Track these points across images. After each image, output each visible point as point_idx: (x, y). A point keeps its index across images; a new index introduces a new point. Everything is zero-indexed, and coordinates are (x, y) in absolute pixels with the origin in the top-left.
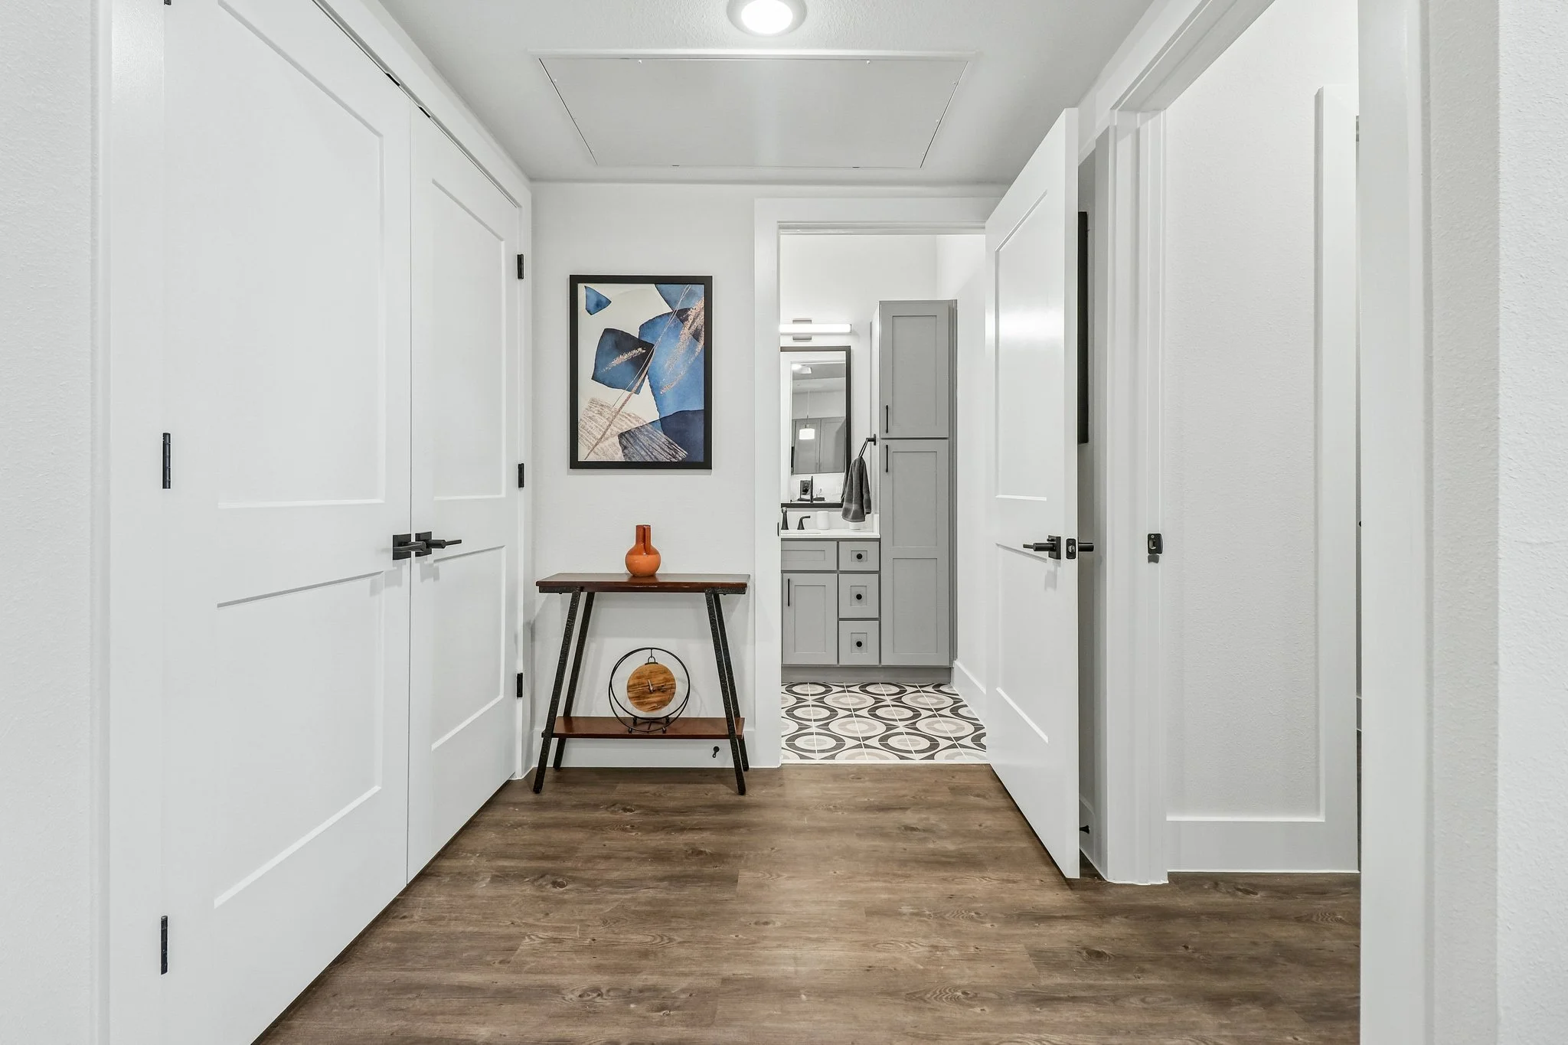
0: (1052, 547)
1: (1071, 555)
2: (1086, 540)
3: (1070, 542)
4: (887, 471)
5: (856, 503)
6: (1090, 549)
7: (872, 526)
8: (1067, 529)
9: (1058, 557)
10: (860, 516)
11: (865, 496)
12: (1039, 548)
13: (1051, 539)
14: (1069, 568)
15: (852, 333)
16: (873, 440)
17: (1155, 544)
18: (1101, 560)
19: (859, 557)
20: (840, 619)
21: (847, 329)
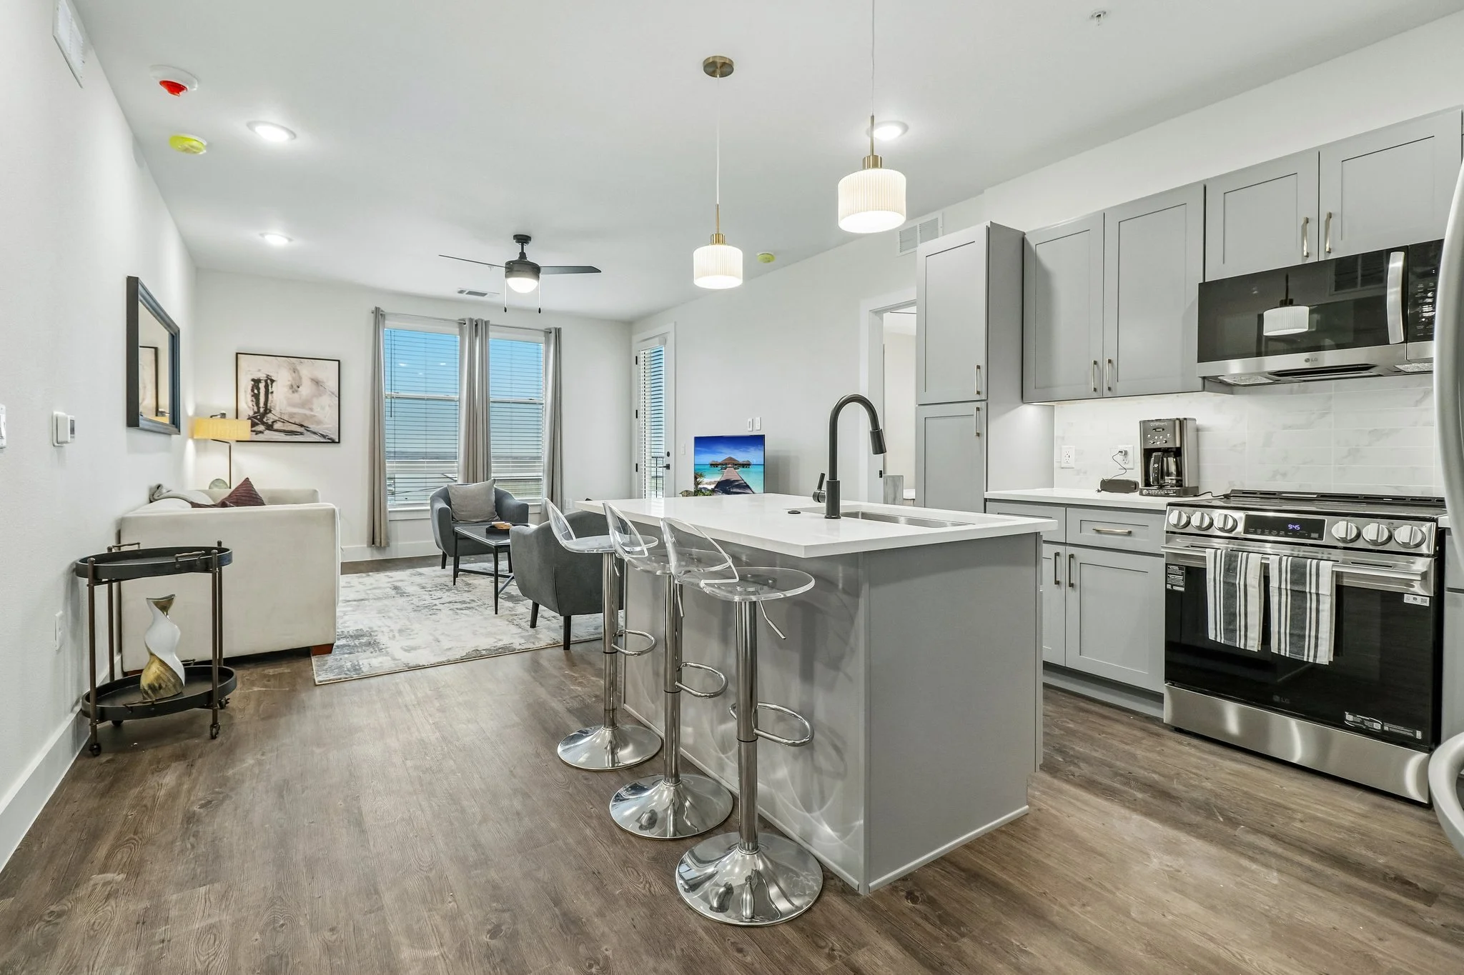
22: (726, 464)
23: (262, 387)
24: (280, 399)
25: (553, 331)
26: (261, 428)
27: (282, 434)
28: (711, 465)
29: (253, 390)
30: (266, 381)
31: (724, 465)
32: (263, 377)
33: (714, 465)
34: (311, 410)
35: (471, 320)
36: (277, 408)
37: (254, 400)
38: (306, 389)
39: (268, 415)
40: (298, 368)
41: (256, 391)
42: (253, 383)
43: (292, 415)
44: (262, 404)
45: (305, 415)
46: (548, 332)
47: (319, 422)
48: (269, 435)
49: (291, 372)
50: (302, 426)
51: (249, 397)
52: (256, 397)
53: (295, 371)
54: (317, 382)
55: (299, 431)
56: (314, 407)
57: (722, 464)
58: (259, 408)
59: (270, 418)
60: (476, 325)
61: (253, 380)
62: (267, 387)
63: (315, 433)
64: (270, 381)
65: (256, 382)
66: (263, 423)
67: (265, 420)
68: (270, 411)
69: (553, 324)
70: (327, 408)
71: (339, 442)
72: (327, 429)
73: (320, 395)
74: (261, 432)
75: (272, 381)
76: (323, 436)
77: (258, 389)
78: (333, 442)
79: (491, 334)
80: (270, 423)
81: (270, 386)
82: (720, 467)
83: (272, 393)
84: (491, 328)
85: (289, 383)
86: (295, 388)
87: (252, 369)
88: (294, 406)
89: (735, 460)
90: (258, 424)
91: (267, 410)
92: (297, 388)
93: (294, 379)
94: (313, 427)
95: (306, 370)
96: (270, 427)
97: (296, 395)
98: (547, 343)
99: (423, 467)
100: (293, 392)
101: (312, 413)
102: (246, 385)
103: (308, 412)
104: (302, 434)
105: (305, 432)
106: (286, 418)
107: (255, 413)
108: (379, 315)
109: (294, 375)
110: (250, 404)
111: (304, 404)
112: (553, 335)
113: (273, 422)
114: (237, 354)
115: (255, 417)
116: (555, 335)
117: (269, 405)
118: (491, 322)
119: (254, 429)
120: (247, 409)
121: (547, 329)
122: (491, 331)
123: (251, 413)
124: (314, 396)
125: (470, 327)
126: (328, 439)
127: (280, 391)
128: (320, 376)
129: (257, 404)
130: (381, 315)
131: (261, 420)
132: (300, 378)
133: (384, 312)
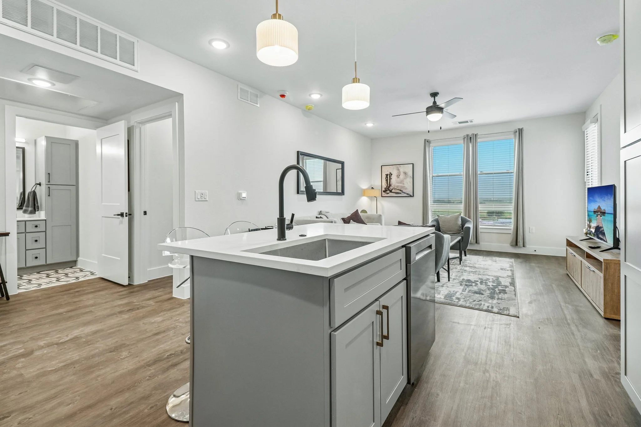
0: (122, 215)
1: (126, 216)
2: (130, 213)
3: (126, 213)
4: (49, 196)
5: (31, 207)
6: (131, 215)
7: (41, 215)
8: (125, 210)
9: (123, 217)
10: (34, 212)
11: (36, 205)
12: (118, 215)
13: (121, 213)
14: (126, 219)
15: (26, 143)
16: (40, 184)
17: (145, 213)
18: (133, 217)
19: (36, 226)
20: (26, 250)
21: (24, 141)
23: (389, 177)
24: (394, 181)
25: (518, 131)
26: (388, 192)
27: (394, 194)
29: (386, 179)
30: (390, 175)
32: (389, 174)
34: (404, 184)
35: (468, 135)
36: (393, 184)
38: (402, 176)
39: (390, 187)
40: (400, 168)
43: (398, 186)
44: (388, 183)
45: (402, 186)
46: (515, 132)
47: (406, 189)
48: (391, 194)
49: (397, 170)
50: (401, 190)
51: (385, 181)
52: (387, 180)
53: (398, 170)
54: (405, 173)
56: (404, 183)
58: (388, 185)
59: (391, 188)
60: (471, 138)
61: (386, 175)
63: (405, 193)
64: (391, 174)
65: (387, 175)
66: (389, 190)
69: (518, 127)
70: (409, 183)
71: (413, 196)
72: (409, 191)
73: (406, 178)
74: (388, 193)
75: (392, 174)
76: (408, 194)
78: (411, 196)
79: (478, 140)
83: (391, 179)
85: (396, 175)
86: (398, 176)
87: (386, 171)
88: (398, 183)
90: (387, 190)
91: (390, 185)
93: (398, 173)
94: (404, 191)
95: (402, 169)
96: (391, 191)
97: (399, 179)
98: (515, 136)
99: (447, 207)
101: (403, 185)
102: (384, 176)
103: (402, 185)
104: (401, 193)
105: (402, 192)
106: (396, 188)
107: (387, 186)
109: (398, 171)
110: (385, 183)
111: (402, 182)
112: (517, 133)
113: (392, 189)
114: (382, 166)
115: (387, 188)
116: (519, 133)
117: (390, 183)
118: (478, 134)
119: (386, 192)
120: (384, 185)
121: (515, 130)
122: (479, 138)
123: (385, 187)
124: (405, 179)
125: (467, 139)
126: (409, 195)
127: (394, 178)
128: (406, 171)
129: (387, 183)
130: (427, 142)
131: (388, 189)
132: (400, 172)
133: (429, 140)
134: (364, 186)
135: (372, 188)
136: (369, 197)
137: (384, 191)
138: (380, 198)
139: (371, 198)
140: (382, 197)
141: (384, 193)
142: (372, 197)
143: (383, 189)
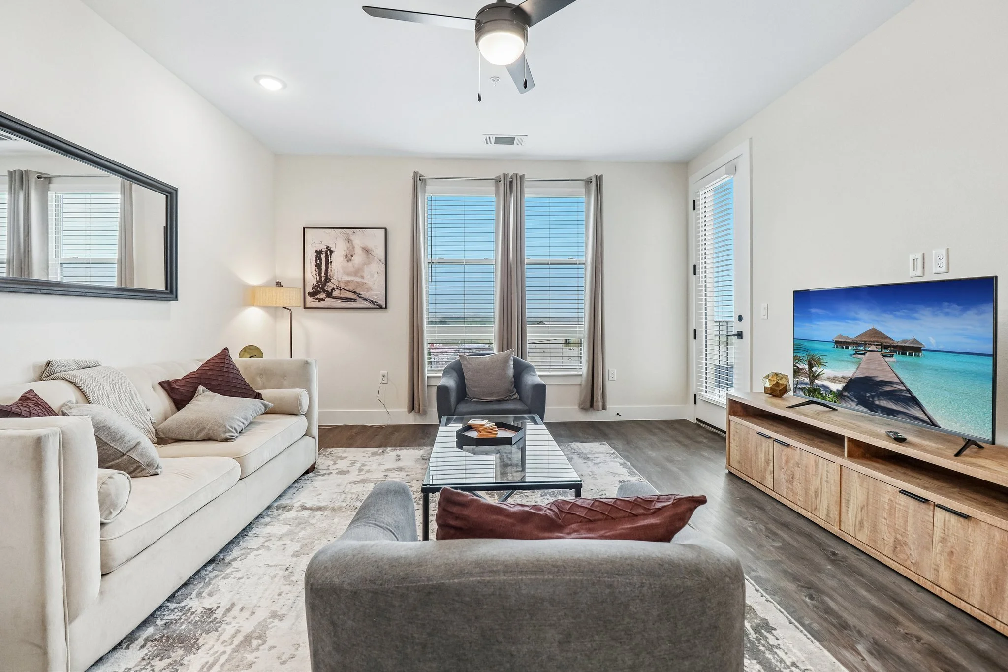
22: (865, 344)
23: (324, 257)
24: (338, 268)
25: (594, 180)
26: (323, 295)
27: (339, 301)
28: (837, 342)
29: (316, 261)
30: (326, 252)
31: (859, 346)
32: (324, 249)
33: (843, 344)
34: (362, 277)
35: (505, 176)
36: (335, 277)
37: (317, 270)
38: (358, 259)
39: (328, 284)
40: (352, 238)
41: (319, 262)
42: (316, 254)
43: (347, 283)
44: (323, 274)
45: (357, 282)
46: (588, 182)
47: (369, 289)
48: (329, 302)
49: (347, 242)
50: (355, 293)
51: (314, 268)
52: (319, 266)
53: (349, 241)
54: (367, 251)
55: (353, 297)
56: (365, 275)
57: (857, 344)
58: (321, 277)
59: (330, 286)
60: (511, 182)
61: (316, 251)
62: (327, 257)
63: (365, 300)
64: (329, 251)
65: (319, 253)
66: (324, 291)
67: (325, 288)
68: (330, 280)
69: (592, 172)
70: (376, 275)
71: (386, 308)
72: (376, 295)
73: (370, 263)
74: (323, 300)
75: (331, 252)
76: (372, 302)
77: (321, 260)
78: (381, 308)
79: (526, 190)
80: (330, 291)
81: (329, 257)
82: (852, 349)
83: (331, 262)
84: (526, 183)
85: (344, 253)
86: (349, 257)
87: (317, 242)
88: (349, 274)
89: (887, 337)
90: (320, 292)
91: (328, 279)
92: (350, 257)
93: (348, 248)
94: (364, 294)
95: (359, 240)
96: (329, 295)
97: (350, 264)
98: (588, 193)
99: (463, 332)
100: (348, 261)
101: (363, 280)
102: (311, 256)
103: (359, 280)
104: (355, 300)
105: (358, 298)
106: (342, 286)
107: (318, 282)
108: (419, 180)
109: (348, 245)
110: (314, 273)
111: (357, 272)
112: (593, 185)
113: (332, 290)
114: (304, 228)
115: (318, 286)
116: (597, 184)
117: (329, 274)
118: (526, 177)
119: (317, 297)
120: (312, 279)
121: (588, 179)
122: (526, 187)
123: (315, 282)
124: (365, 264)
125: (505, 184)
126: (377, 305)
127: (337, 261)
128: (370, 245)
129: (320, 274)
130: (420, 180)
131: (322, 288)
132: (354, 248)
133: (423, 176)
134: (254, 278)
135: (278, 284)
136: (265, 307)
137: (310, 294)
138: (299, 312)
139: (273, 310)
140: (305, 308)
141: (311, 299)
142: (276, 308)
143: (309, 289)
